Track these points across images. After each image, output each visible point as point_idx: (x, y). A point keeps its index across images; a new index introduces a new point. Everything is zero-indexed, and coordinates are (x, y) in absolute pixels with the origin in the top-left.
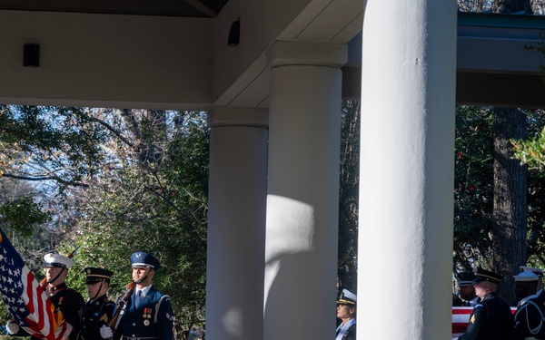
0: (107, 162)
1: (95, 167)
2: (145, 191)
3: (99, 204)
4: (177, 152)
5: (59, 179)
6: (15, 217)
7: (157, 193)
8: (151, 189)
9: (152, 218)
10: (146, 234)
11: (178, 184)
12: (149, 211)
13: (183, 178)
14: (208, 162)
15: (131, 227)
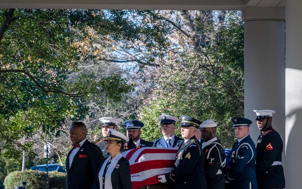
0: (173, 48)
1: (164, 52)
2: (199, 68)
3: (167, 78)
4: (221, 40)
5: (139, 61)
6: (109, 88)
7: (208, 69)
8: (204, 66)
9: (205, 86)
10: (201, 98)
11: (222, 62)
12: (203, 82)
13: (226, 58)
14: (243, 47)
15: (190, 94)
